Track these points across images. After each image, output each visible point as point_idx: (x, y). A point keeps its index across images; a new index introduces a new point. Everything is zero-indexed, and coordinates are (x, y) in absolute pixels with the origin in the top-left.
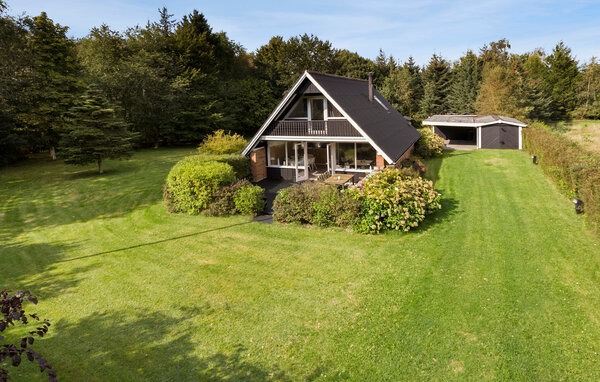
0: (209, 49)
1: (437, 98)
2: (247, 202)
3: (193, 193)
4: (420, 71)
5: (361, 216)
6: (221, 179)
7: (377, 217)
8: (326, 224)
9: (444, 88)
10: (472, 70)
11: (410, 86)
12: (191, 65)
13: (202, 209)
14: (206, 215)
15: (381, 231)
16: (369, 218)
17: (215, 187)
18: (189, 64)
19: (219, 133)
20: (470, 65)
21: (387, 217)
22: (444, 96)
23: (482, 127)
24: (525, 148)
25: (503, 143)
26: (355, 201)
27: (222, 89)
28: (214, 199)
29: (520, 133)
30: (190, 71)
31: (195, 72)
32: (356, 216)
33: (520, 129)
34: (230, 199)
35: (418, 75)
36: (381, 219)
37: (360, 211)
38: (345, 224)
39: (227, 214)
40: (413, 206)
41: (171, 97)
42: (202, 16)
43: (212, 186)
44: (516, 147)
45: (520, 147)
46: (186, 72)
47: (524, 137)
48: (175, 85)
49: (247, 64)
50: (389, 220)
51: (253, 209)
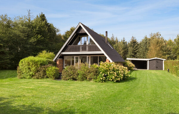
0: (46, 28)
1: (133, 54)
2: (51, 73)
3: (29, 68)
4: (127, 44)
5: (97, 75)
6: (41, 62)
7: (103, 75)
8: (83, 79)
9: (136, 50)
10: (146, 43)
11: (123, 49)
12: (38, 34)
13: (33, 76)
14: (34, 78)
15: (105, 81)
16: (100, 75)
17: (39, 65)
18: (37, 33)
19: (44, 52)
20: (146, 41)
21: (107, 75)
22: (136, 54)
23: (149, 60)
24: (165, 69)
25: (157, 67)
26: (95, 69)
27: (50, 45)
28: (38, 71)
29: (163, 63)
30: (37, 36)
31: (39, 36)
32: (95, 75)
33: (163, 61)
34: (45, 71)
35: (126, 45)
36: (105, 76)
37: (96, 73)
38: (90, 79)
39: (43, 78)
40: (119, 72)
41: (28, 46)
42: (44, 15)
43: (37, 65)
44: (162, 69)
45: (163, 69)
46: (36, 36)
47: (165, 64)
48: (30, 41)
49: (61, 38)
50: (108, 77)
51: (54, 76)
